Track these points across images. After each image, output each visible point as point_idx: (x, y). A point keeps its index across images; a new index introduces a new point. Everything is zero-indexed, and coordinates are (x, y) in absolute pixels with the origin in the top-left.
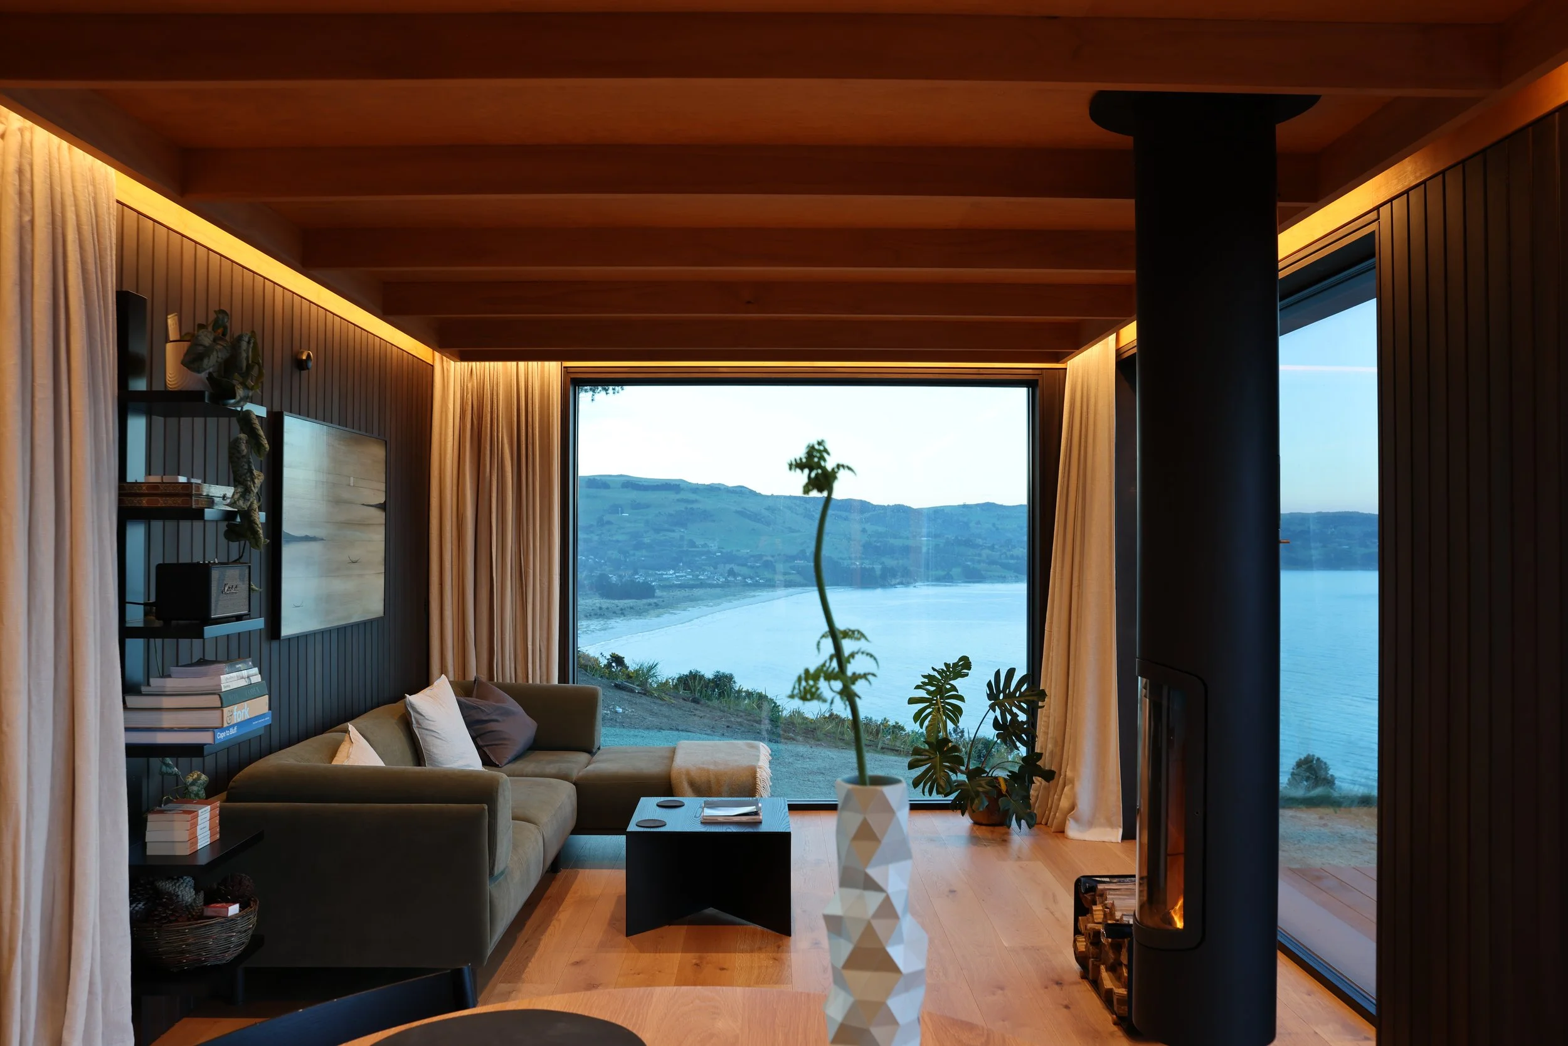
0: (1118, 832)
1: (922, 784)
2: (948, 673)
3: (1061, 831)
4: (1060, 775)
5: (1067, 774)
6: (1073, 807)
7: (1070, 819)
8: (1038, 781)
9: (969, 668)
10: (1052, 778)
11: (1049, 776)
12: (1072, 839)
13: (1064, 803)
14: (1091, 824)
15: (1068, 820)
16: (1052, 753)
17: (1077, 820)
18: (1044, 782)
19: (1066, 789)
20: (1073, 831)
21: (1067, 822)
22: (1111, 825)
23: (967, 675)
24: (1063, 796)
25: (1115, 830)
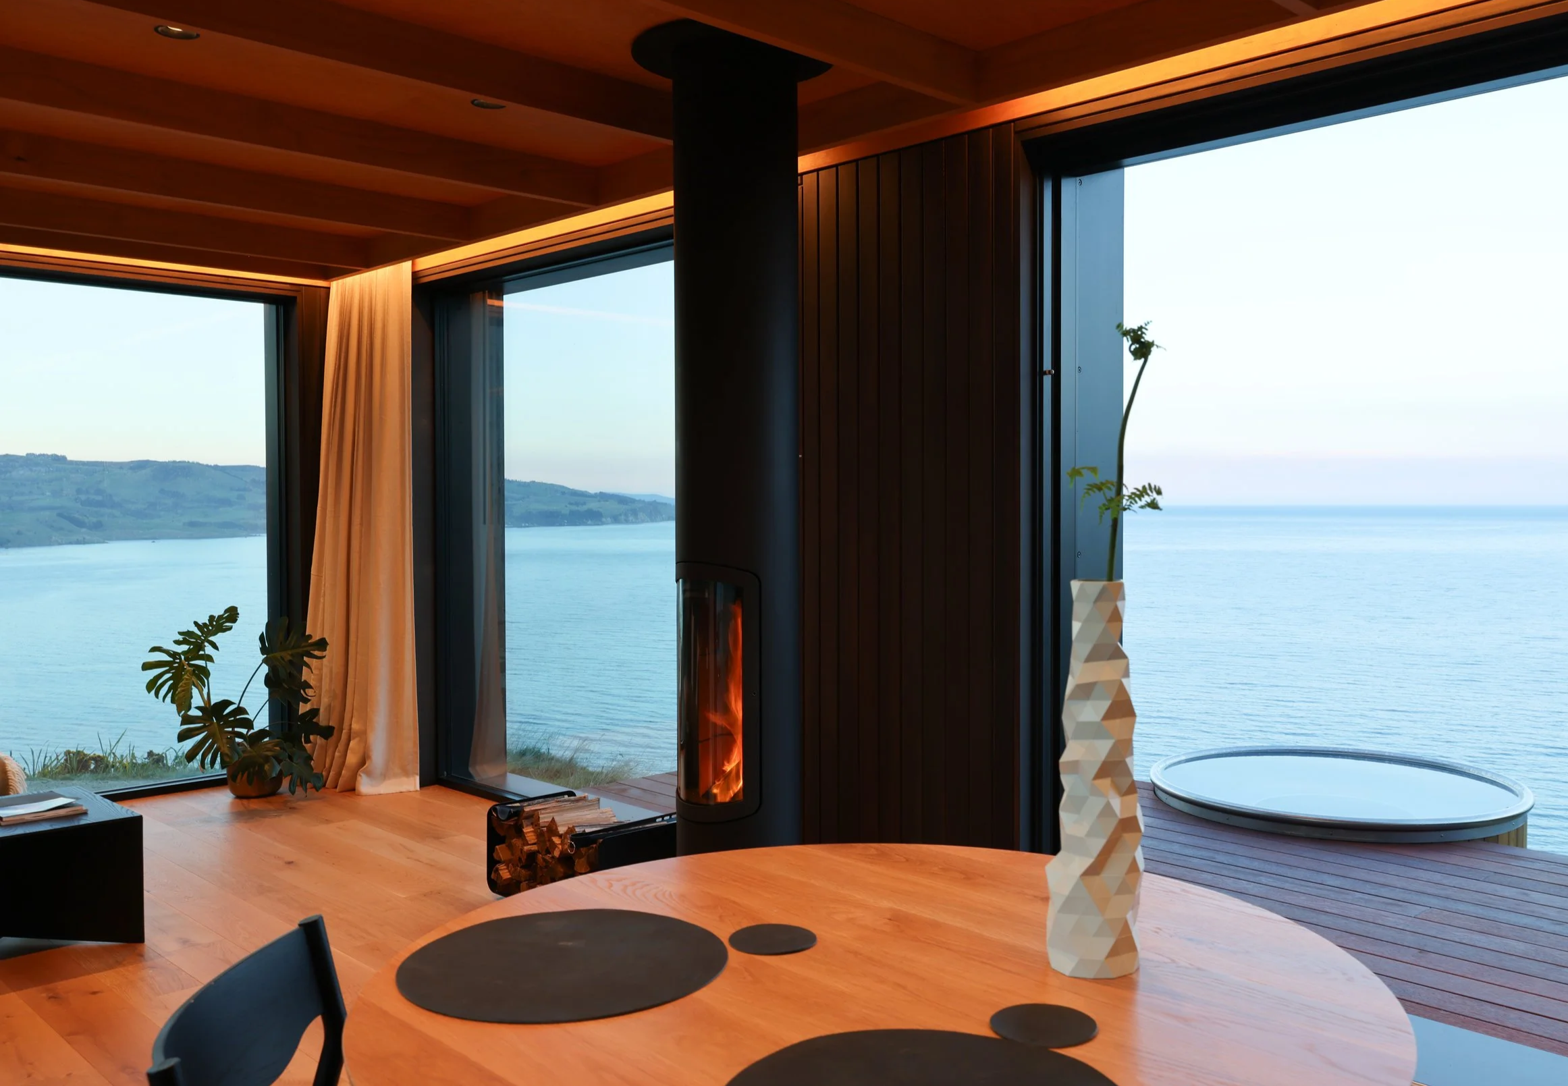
0: (415, 780)
1: (199, 757)
2: (210, 628)
3: (351, 789)
4: (341, 730)
5: (353, 726)
6: (363, 761)
7: (362, 774)
8: (316, 739)
9: (234, 621)
10: (332, 735)
11: (327, 732)
12: (366, 796)
13: (352, 759)
14: (385, 776)
15: (360, 775)
16: (329, 707)
17: (369, 774)
18: (323, 741)
19: (352, 743)
20: (365, 786)
21: (359, 778)
22: (406, 773)
23: (230, 628)
24: (349, 751)
25: (412, 778)
